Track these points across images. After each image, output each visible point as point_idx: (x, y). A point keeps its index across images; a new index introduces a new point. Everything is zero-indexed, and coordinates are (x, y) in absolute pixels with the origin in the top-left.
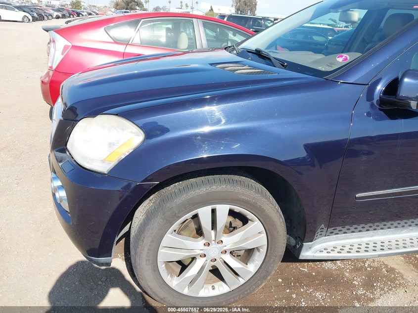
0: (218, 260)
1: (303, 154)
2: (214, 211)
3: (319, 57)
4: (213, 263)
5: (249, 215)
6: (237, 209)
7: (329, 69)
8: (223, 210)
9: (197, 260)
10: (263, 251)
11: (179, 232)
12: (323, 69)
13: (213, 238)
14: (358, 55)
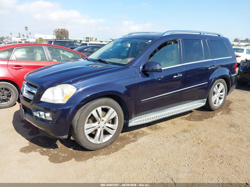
0: (104, 126)
1: (126, 89)
2: (97, 111)
3: (121, 60)
4: (104, 129)
5: (108, 107)
6: (104, 107)
7: (126, 63)
8: (99, 109)
9: (98, 130)
10: (117, 117)
11: (88, 123)
12: (124, 64)
13: (100, 120)
14: (133, 58)
